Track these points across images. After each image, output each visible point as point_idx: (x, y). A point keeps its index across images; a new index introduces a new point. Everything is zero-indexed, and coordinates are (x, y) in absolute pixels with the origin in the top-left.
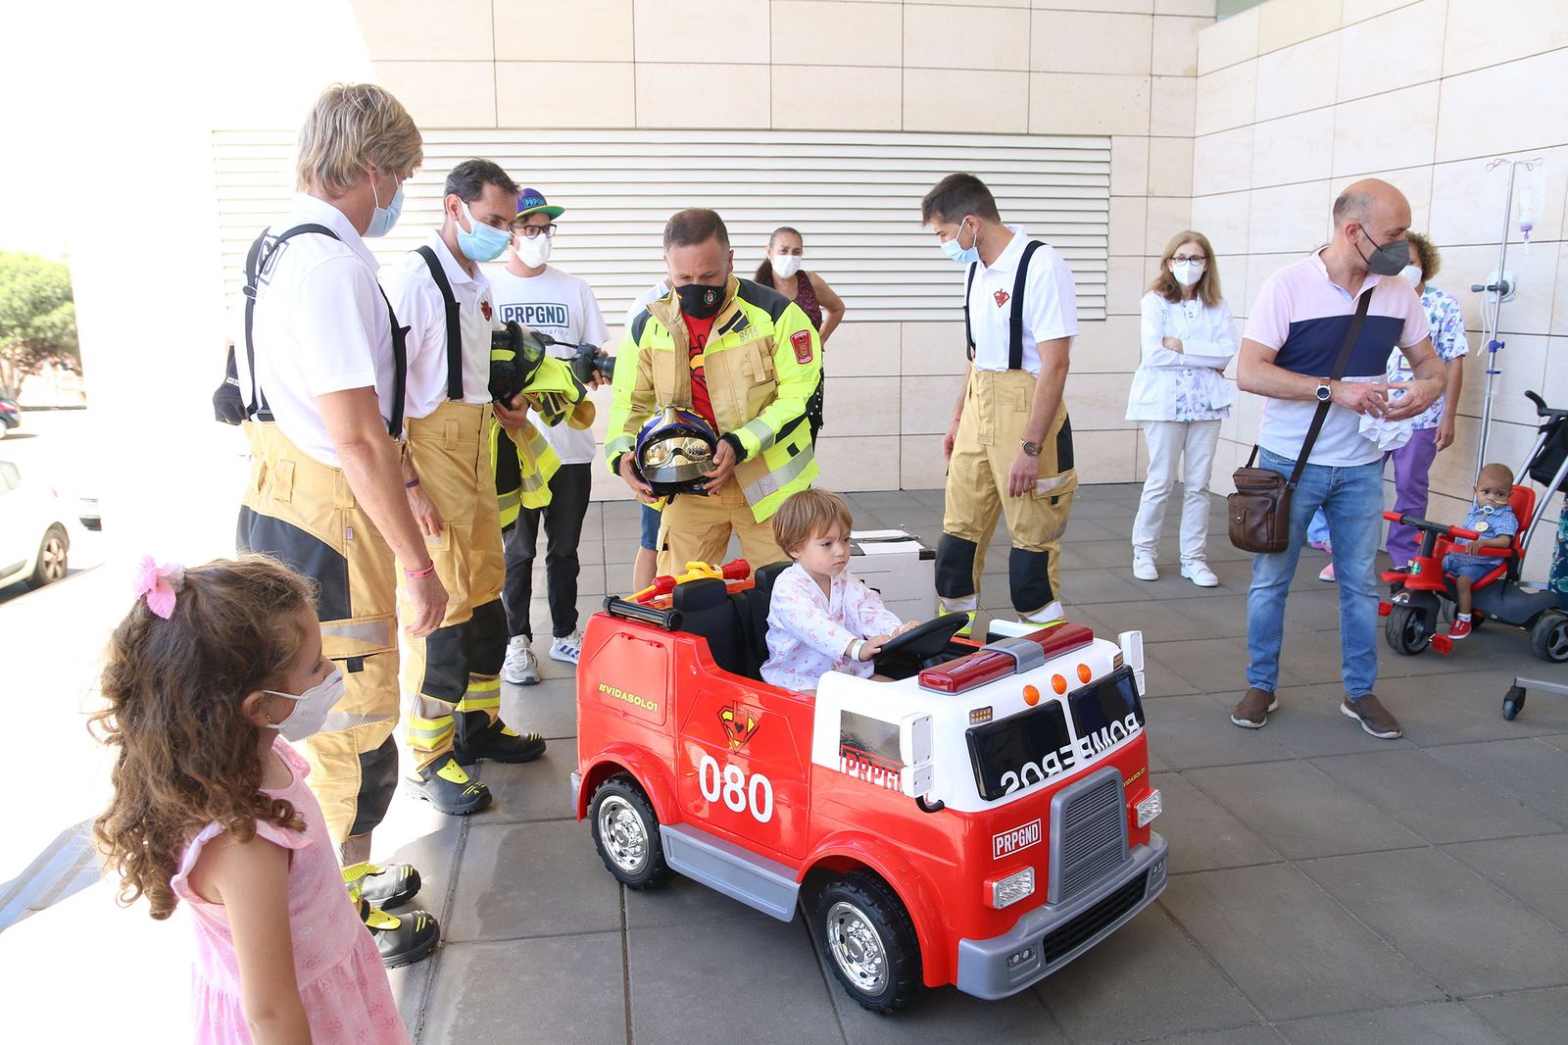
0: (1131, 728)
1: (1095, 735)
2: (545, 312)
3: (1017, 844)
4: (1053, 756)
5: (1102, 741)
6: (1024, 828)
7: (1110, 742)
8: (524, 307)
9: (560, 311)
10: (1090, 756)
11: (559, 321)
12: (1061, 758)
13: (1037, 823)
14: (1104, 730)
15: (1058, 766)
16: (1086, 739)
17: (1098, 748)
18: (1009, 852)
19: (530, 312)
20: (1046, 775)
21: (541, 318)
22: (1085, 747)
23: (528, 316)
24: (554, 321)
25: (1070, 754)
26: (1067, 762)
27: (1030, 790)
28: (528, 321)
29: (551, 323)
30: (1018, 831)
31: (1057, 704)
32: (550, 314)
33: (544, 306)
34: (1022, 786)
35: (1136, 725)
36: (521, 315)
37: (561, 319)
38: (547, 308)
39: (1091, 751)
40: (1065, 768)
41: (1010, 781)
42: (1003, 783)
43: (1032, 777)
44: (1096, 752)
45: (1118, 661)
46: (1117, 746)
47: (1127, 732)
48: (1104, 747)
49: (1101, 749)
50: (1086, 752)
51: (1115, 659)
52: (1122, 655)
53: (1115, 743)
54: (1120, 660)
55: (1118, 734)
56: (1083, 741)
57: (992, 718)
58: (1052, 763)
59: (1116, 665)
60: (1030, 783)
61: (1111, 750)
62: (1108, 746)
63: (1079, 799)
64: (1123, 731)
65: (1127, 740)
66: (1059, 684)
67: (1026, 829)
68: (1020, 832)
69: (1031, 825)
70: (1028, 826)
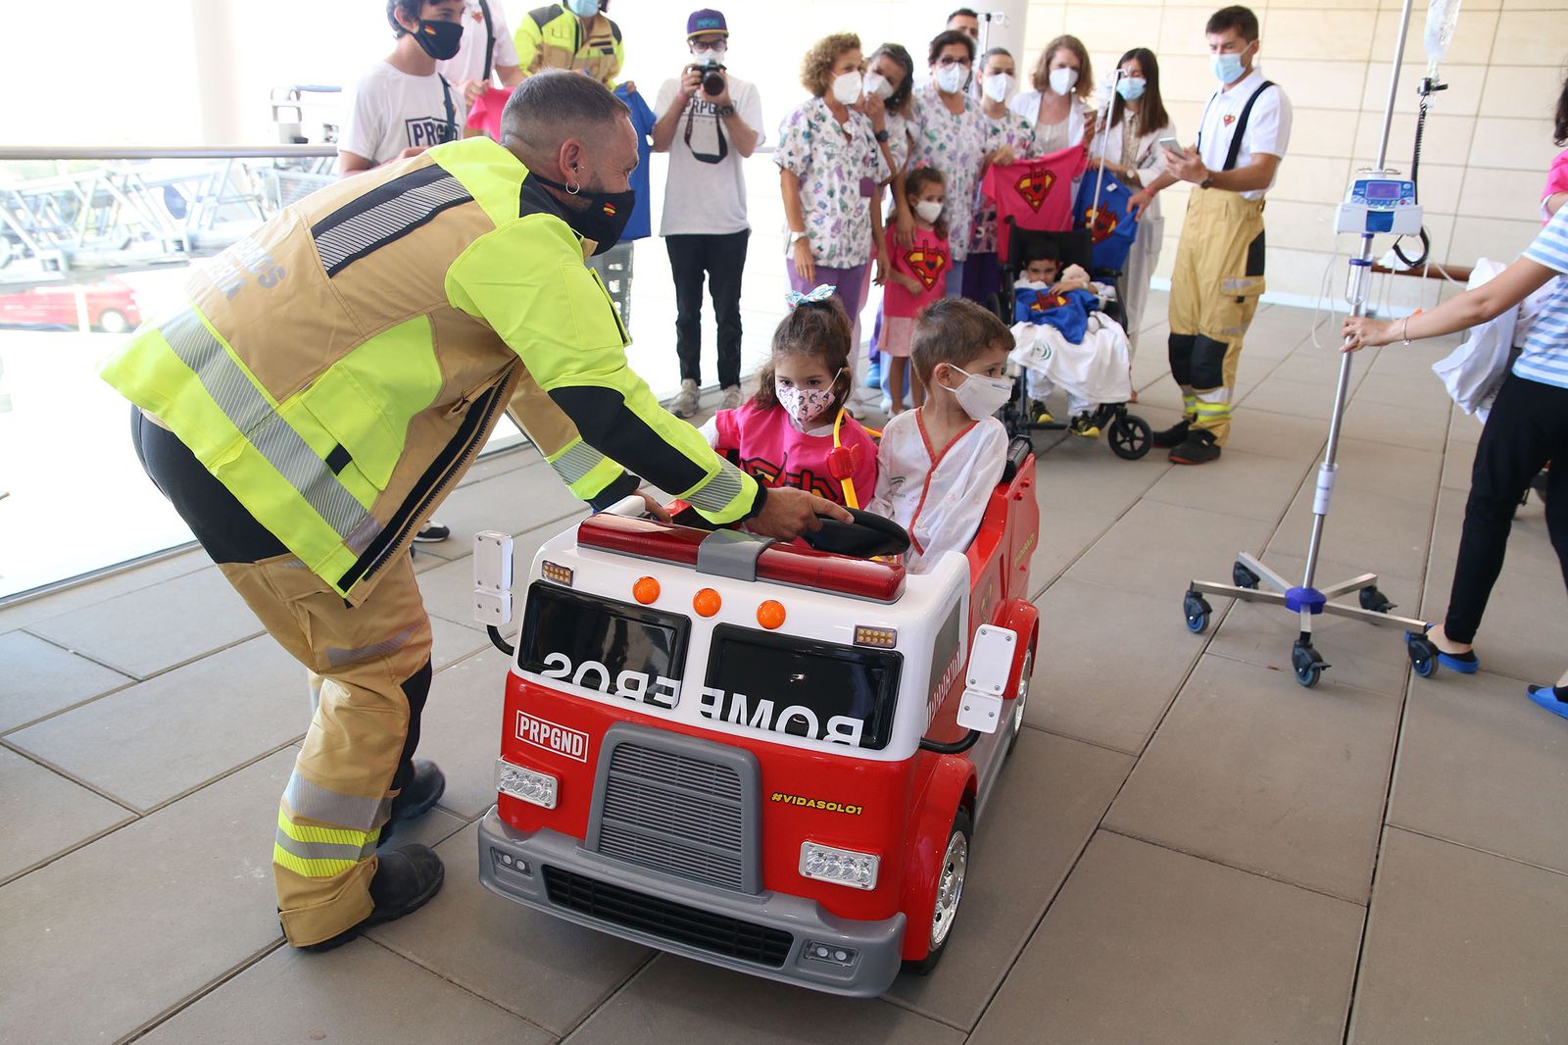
0: (833, 734)
1: (739, 701)
3: (547, 741)
4: (643, 678)
5: (751, 712)
6: (561, 730)
7: (766, 722)
10: (708, 715)
12: (652, 688)
13: (584, 738)
14: (766, 706)
15: (640, 694)
16: (719, 695)
17: (733, 716)
18: (533, 741)
20: (612, 690)
22: (708, 700)
25: (669, 691)
26: (660, 697)
27: (575, 689)
30: (552, 727)
31: (683, 625)
34: (568, 679)
35: (856, 737)
39: (716, 710)
40: (649, 699)
41: (558, 665)
42: (549, 660)
43: (592, 680)
44: (724, 717)
45: (872, 636)
46: (781, 738)
47: (822, 734)
48: (748, 724)
49: (738, 722)
50: (707, 708)
51: (862, 631)
52: (890, 635)
53: (781, 732)
54: (879, 637)
55: (797, 727)
56: (709, 692)
57: (571, 585)
58: (633, 685)
59: (861, 639)
60: (583, 684)
61: (764, 736)
62: (758, 726)
63: (644, 749)
64: (814, 728)
65: (808, 743)
66: (708, 603)
67: (564, 732)
68: (554, 730)
69: (573, 733)
70: (568, 732)
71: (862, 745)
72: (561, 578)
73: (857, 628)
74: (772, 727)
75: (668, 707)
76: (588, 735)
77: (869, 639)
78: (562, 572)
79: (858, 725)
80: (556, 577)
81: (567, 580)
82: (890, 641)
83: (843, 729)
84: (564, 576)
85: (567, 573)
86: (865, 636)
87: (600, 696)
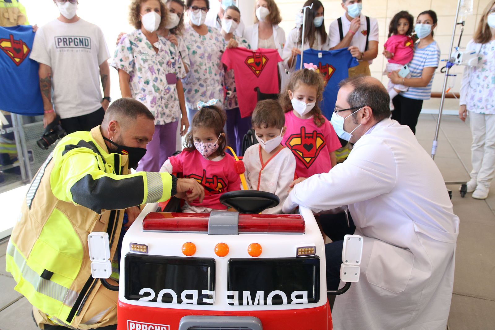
1: (247, 294)
2: (78, 41)
4: (195, 293)
5: (253, 299)
6: (154, 326)
7: (262, 301)
8: (67, 38)
9: (86, 41)
10: (232, 304)
11: (86, 45)
12: (201, 297)
13: (167, 327)
14: (260, 294)
15: (195, 301)
16: (236, 293)
17: (245, 301)
19: (71, 40)
20: (180, 301)
21: (76, 44)
22: (231, 297)
23: (70, 42)
24: (83, 45)
25: (210, 297)
26: (205, 300)
27: (159, 304)
28: (70, 45)
29: (82, 46)
30: (148, 325)
31: (211, 263)
32: (81, 42)
33: (78, 38)
34: (155, 300)
36: (66, 42)
37: (87, 44)
38: (80, 39)
39: (236, 301)
40: (200, 303)
41: (147, 294)
42: (142, 292)
43: (167, 298)
44: (241, 303)
45: (305, 251)
46: (271, 307)
47: (290, 301)
48: (253, 304)
49: (248, 304)
50: (231, 301)
51: (300, 250)
52: (313, 249)
53: (269, 305)
54: (308, 251)
55: (277, 300)
56: (231, 293)
57: (147, 252)
58: (190, 297)
59: (300, 253)
60: (163, 301)
61: (262, 308)
62: (258, 304)
63: (202, 327)
64: (285, 300)
65: (284, 307)
66: (223, 250)
67: (156, 327)
68: (150, 327)
69: (161, 326)
70: (157, 326)
71: (310, 302)
72: (141, 250)
73: (298, 248)
74: (265, 303)
75: (211, 304)
76: (169, 326)
77: (303, 253)
78: (141, 247)
79: (305, 293)
80: (138, 250)
81: (145, 251)
82: (313, 252)
83: (298, 297)
84: (143, 249)
85: (145, 247)
86: (301, 251)
87: (174, 305)
